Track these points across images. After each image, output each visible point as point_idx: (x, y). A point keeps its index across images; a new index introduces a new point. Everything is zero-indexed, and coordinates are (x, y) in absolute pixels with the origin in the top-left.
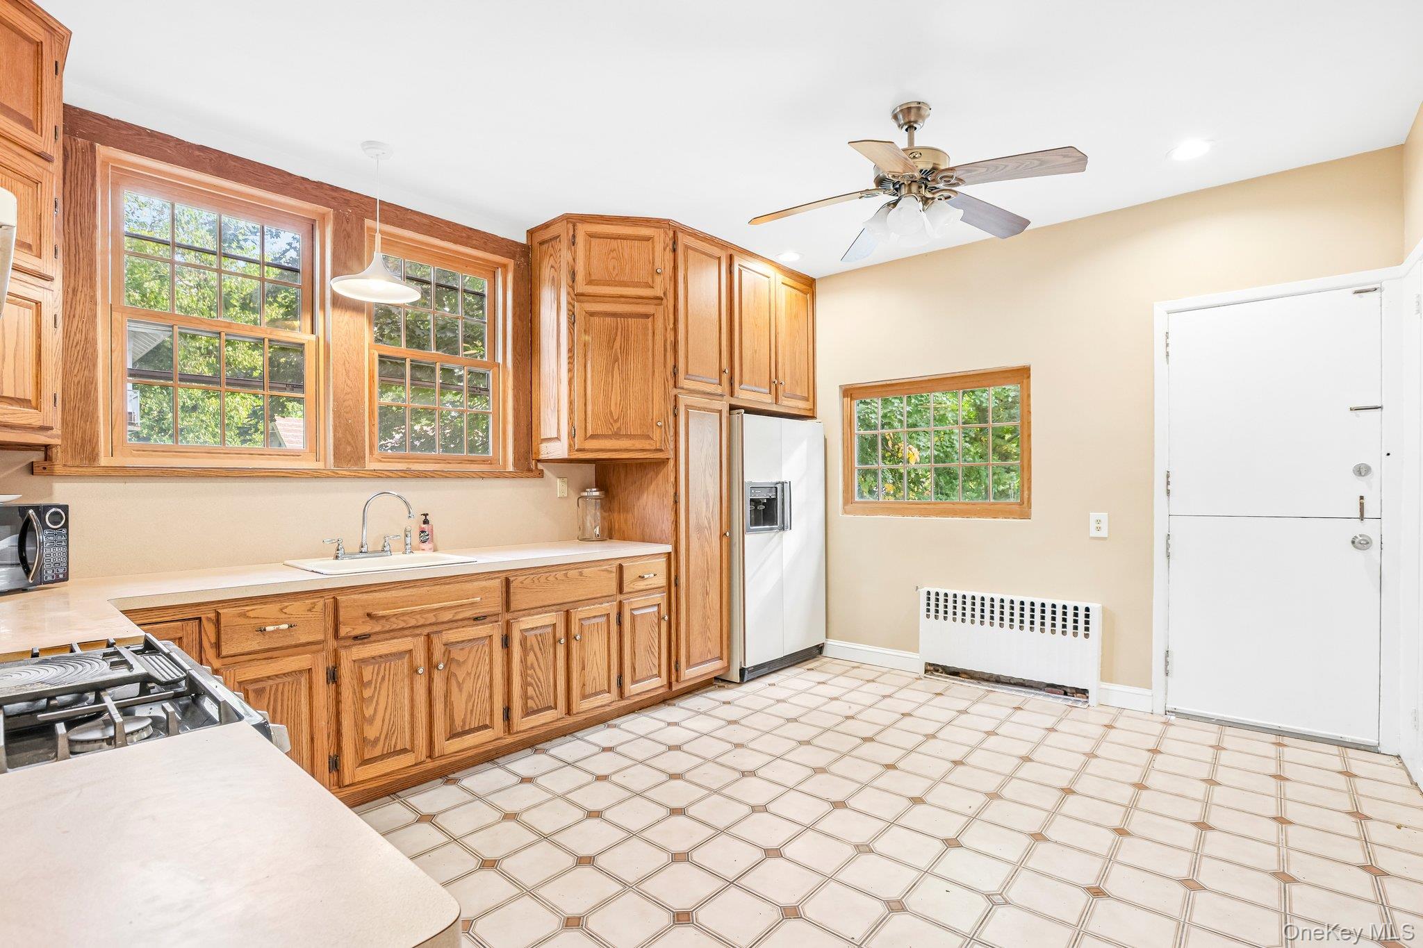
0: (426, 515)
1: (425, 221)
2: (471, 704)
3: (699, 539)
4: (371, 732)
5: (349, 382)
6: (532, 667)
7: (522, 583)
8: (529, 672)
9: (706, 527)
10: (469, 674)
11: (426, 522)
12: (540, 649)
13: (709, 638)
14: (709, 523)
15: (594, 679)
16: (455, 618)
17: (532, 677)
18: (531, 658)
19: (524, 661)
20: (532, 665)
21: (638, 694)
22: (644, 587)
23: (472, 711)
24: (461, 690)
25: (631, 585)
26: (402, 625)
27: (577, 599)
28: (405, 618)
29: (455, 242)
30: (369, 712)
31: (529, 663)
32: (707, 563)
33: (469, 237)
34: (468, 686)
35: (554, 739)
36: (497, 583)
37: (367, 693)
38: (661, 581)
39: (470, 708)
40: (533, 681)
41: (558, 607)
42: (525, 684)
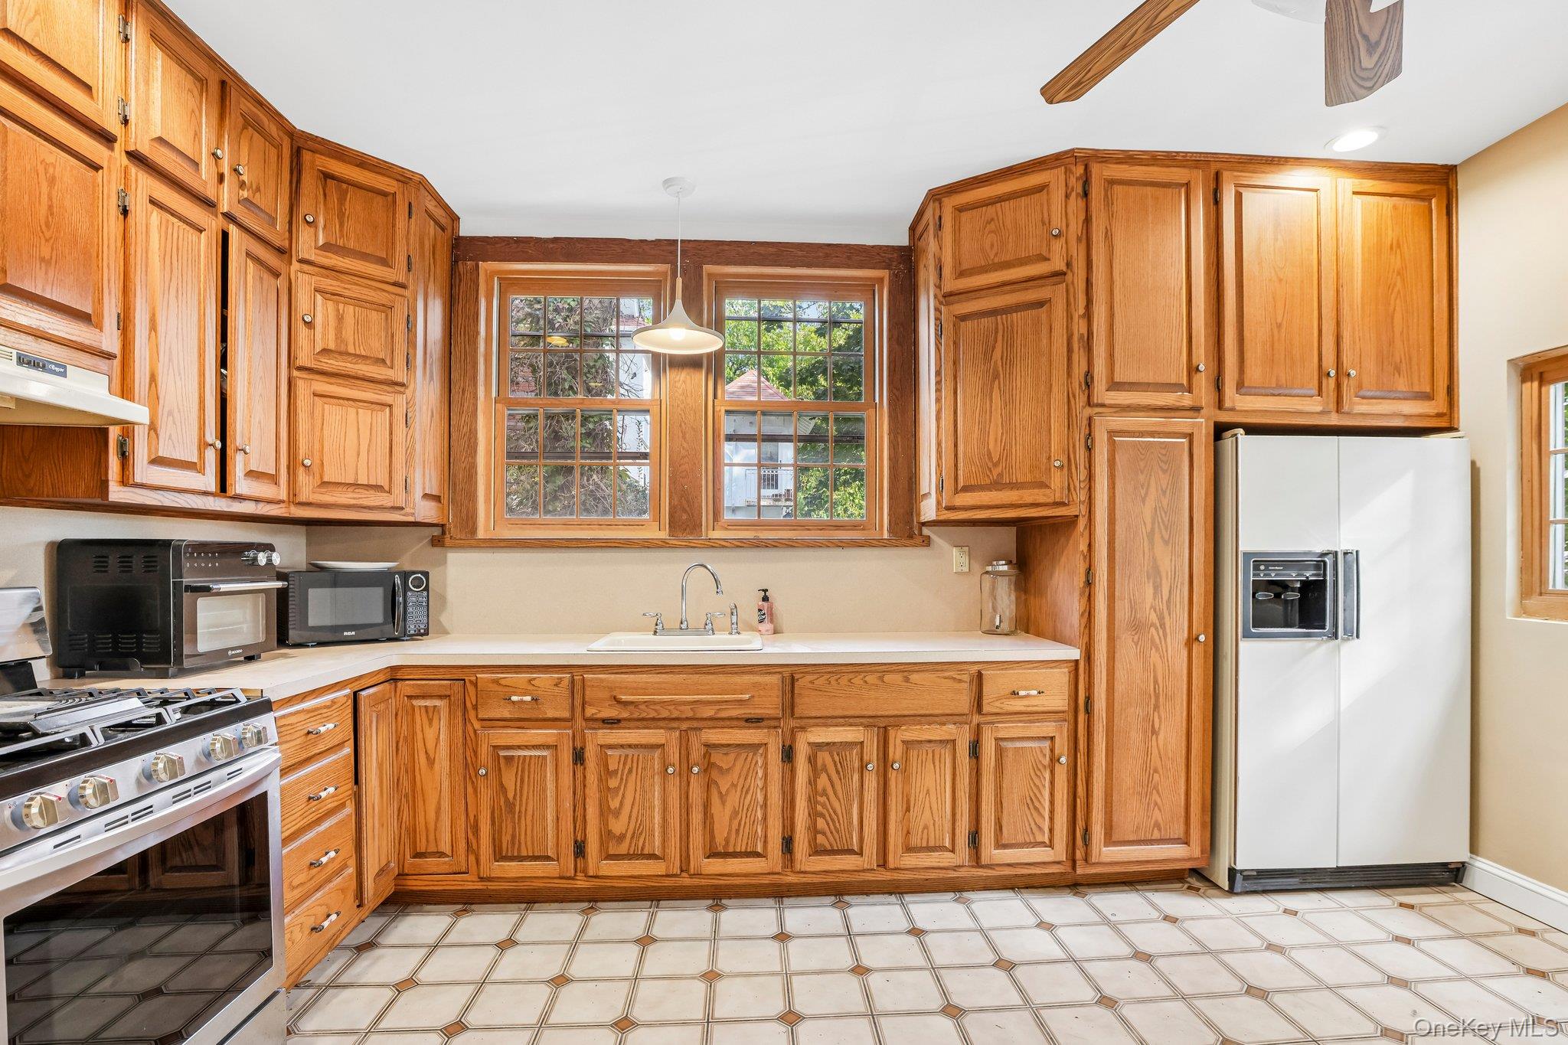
0: (765, 591)
1: (772, 250)
2: (736, 822)
3: (1136, 644)
4: (617, 826)
5: (685, 445)
6: (824, 793)
7: (812, 682)
8: (819, 798)
9: (1153, 625)
10: (734, 786)
11: (765, 599)
12: (838, 772)
13: (1156, 804)
14: (1161, 618)
15: (926, 827)
16: (719, 716)
17: (824, 806)
18: (823, 781)
19: (812, 782)
20: (824, 790)
21: (1009, 865)
22: (1023, 709)
23: (737, 831)
24: (723, 803)
25: (997, 704)
26: (653, 714)
27: (899, 713)
28: (657, 707)
29: (809, 266)
30: (614, 804)
31: (820, 788)
32: (1156, 682)
33: (827, 255)
34: (733, 799)
35: (873, 893)
36: (775, 679)
37: (613, 783)
38: (1059, 700)
39: (735, 826)
40: (825, 811)
41: (871, 720)
42: (814, 815)
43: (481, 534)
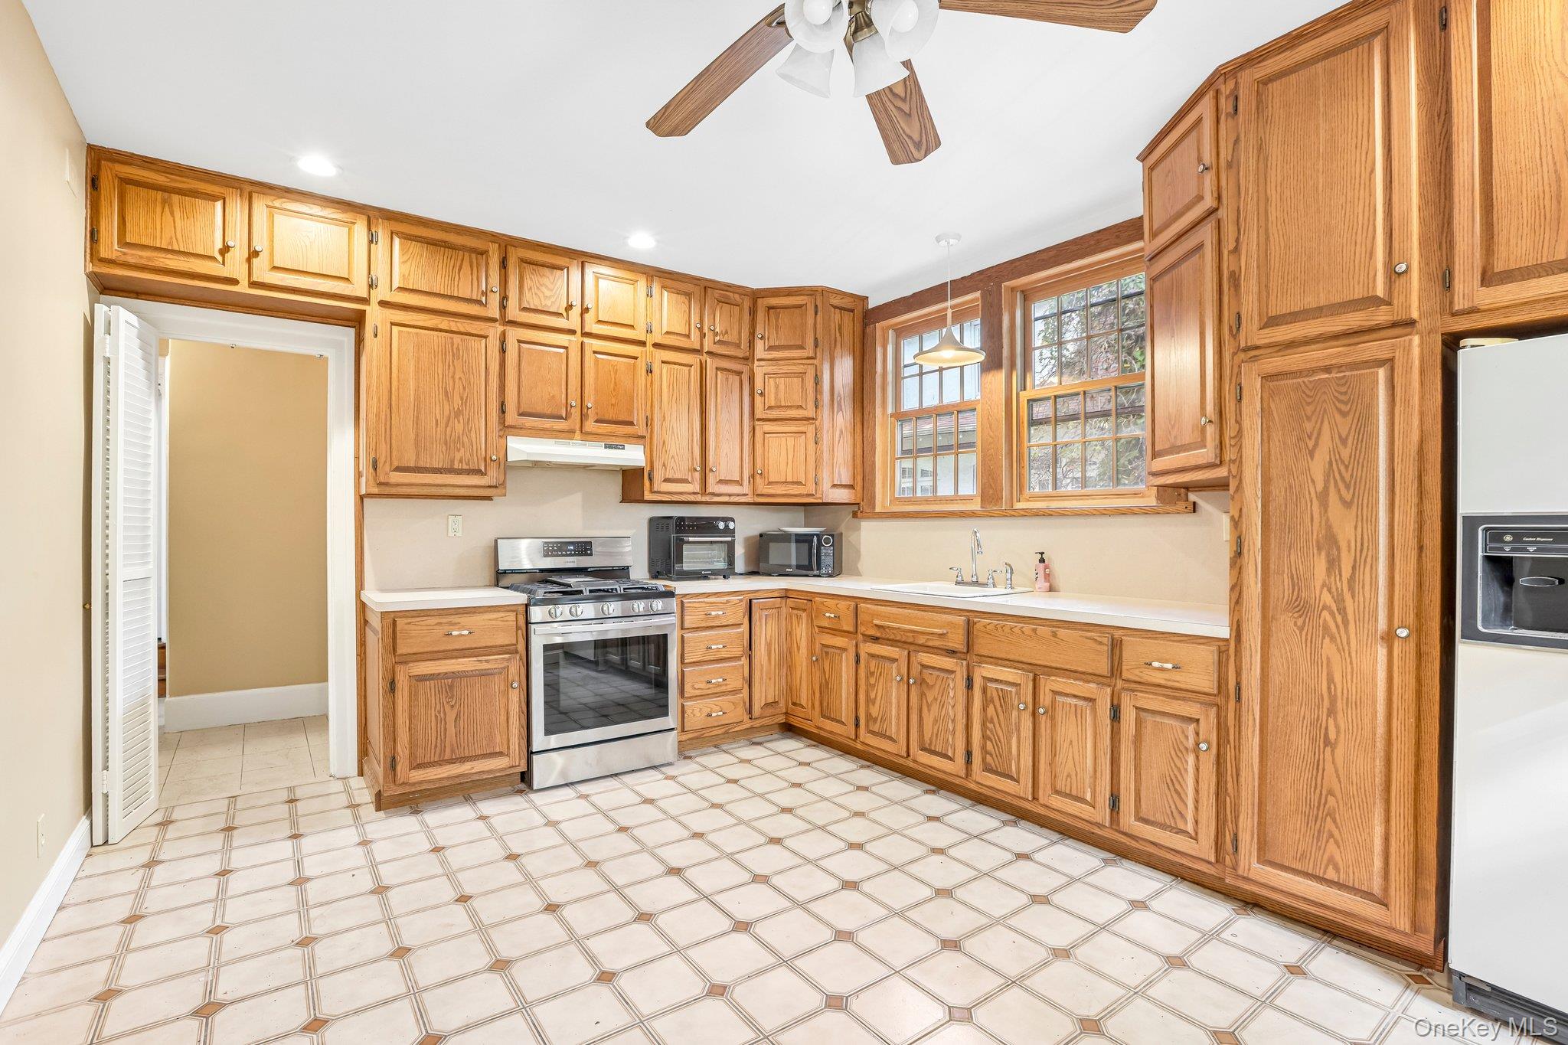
0: (1042, 553)
2: (936, 727)
4: (874, 711)
6: (992, 721)
7: (985, 627)
8: (988, 724)
10: (935, 699)
11: (1042, 561)
12: (1001, 705)
14: (1339, 600)
16: (927, 644)
17: (991, 731)
18: (991, 710)
19: (984, 709)
20: (992, 719)
22: (1163, 682)
23: (937, 735)
24: (929, 710)
25: (1137, 672)
26: (892, 637)
27: (1049, 664)
28: (895, 632)
30: (873, 696)
31: (989, 716)
32: (1330, 680)
34: (935, 708)
36: (961, 620)
37: (872, 681)
39: (935, 731)
40: (992, 736)
41: (1030, 667)
42: (985, 737)
43: (878, 509)
